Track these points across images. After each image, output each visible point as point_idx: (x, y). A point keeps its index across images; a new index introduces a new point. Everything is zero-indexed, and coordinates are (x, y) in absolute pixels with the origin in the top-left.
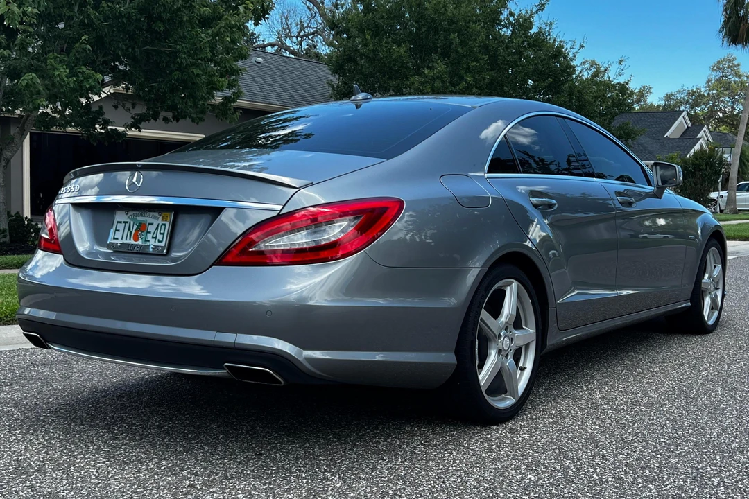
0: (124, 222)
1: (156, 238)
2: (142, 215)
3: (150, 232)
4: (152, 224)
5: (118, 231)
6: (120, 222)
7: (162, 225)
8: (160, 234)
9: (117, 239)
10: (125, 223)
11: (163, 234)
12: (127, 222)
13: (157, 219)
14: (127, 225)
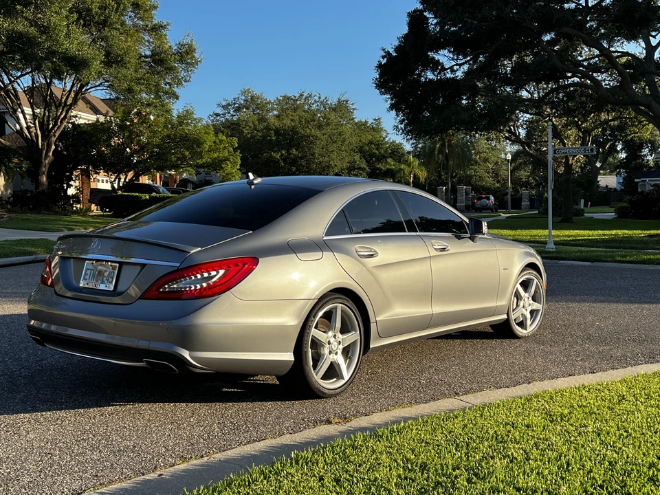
6: (89, 269)
11: (113, 278)
13: (109, 268)
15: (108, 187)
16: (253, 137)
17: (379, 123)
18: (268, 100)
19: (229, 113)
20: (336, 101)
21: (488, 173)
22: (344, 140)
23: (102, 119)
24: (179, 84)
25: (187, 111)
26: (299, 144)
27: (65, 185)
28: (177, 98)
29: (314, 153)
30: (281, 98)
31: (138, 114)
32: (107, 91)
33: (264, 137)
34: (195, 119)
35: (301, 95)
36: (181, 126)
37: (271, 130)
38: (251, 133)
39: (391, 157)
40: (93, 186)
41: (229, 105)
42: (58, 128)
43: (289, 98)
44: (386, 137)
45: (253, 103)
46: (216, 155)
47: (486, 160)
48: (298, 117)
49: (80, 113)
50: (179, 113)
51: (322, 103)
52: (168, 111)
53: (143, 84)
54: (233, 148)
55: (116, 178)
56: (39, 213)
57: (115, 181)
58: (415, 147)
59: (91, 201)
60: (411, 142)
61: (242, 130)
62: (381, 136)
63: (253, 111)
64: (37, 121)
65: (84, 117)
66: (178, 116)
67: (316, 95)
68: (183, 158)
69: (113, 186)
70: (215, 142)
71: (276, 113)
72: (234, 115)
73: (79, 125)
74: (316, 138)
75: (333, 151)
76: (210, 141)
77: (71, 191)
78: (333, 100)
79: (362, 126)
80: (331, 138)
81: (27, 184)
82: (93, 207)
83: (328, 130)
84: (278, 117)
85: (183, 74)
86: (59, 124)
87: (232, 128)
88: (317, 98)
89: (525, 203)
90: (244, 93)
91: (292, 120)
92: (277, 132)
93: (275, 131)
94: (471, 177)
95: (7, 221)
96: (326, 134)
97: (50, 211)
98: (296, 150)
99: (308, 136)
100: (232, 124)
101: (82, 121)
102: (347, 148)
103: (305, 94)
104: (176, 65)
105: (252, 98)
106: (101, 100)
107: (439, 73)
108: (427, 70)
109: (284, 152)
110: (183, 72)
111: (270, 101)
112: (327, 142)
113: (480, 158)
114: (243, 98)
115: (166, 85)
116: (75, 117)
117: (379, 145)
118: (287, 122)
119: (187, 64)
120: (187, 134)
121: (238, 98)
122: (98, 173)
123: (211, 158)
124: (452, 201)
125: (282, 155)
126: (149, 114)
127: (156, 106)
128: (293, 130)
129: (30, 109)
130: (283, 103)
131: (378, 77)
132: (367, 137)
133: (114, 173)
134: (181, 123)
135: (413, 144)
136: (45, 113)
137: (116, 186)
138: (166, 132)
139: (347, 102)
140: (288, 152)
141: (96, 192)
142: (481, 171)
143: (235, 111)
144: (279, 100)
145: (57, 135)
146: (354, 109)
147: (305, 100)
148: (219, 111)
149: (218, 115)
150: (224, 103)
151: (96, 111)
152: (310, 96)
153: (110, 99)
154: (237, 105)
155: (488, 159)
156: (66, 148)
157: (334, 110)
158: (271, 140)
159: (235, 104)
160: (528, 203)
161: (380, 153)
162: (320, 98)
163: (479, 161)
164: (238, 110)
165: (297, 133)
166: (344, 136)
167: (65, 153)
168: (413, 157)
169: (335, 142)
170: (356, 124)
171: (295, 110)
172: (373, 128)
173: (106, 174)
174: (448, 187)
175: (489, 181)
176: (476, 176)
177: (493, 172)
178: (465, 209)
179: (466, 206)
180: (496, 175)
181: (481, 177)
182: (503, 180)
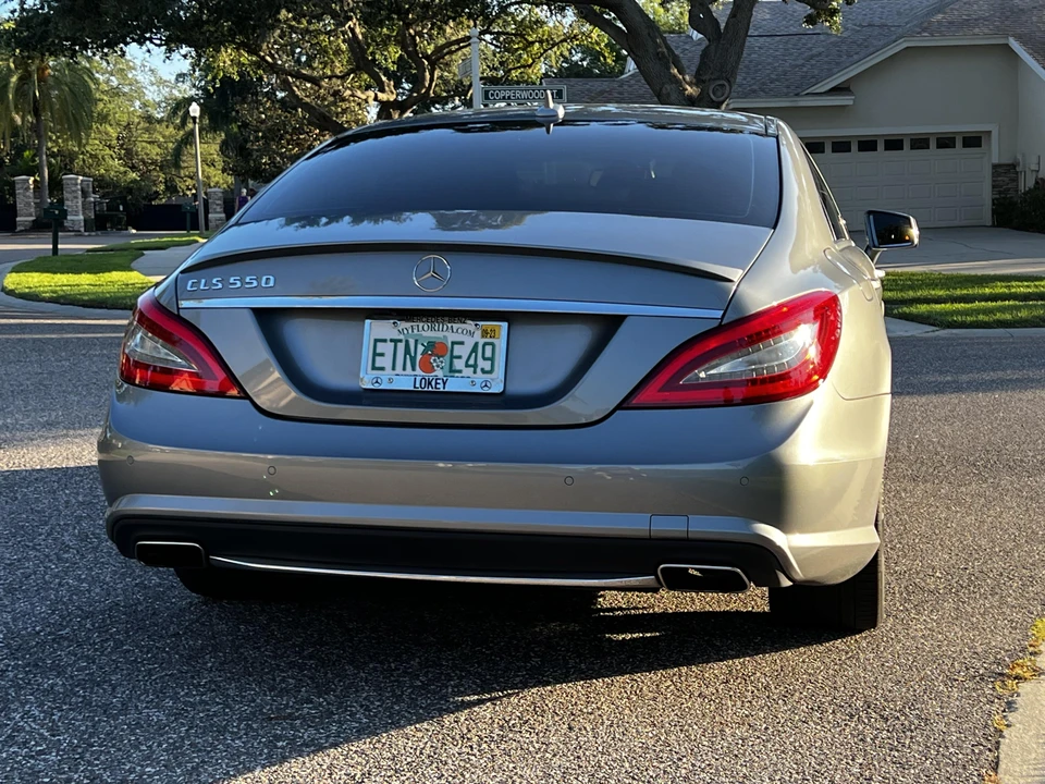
0: (391, 340)
1: (475, 366)
2: (433, 329)
3: (459, 357)
4: (462, 343)
5: (382, 355)
6: (385, 341)
7: (485, 344)
8: (484, 359)
9: (382, 369)
10: (395, 341)
11: (492, 359)
12: (400, 341)
13: (472, 334)
14: (401, 346)
21: (110, 147)
155: (108, 115)
174: (42, 176)
175: (114, 166)
176: (83, 153)
177: (122, 146)
178: (82, 229)
179: (85, 221)
180: (128, 156)
181: (96, 156)
182: (144, 163)
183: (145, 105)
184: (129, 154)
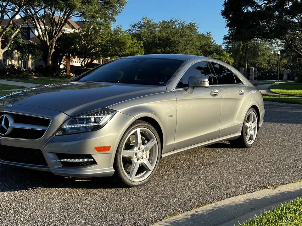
15: (79, 65)
16: (148, 41)
17: (210, 35)
18: (155, 23)
19: (135, 29)
20: (189, 23)
21: (265, 61)
22: (193, 43)
23: (77, 31)
24: (116, 13)
25: (119, 28)
26: (170, 45)
27: (59, 63)
28: (115, 21)
29: (178, 49)
30: (162, 22)
31: (94, 29)
32: (80, 17)
33: (153, 41)
34: (123, 32)
35: (171, 20)
36: (115, 35)
37: (156, 38)
38: (147, 39)
39: (215, 52)
40: (71, 64)
41: (135, 25)
42: (57, 35)
43: (166, 22)
44: (213, 42)
45: (148, 24)
46: (132, 50)
47: (264, 55)
48: (169, 31)
49: (66, 28)
50: (115, 29)
51: (182, 24)
52: (109, 27)
53: (99, 13)
54: (141, 47)
55: (83, 60)
56: (47, 76)
57: (83, 62)
58: (227, 47)
59: (70, 72)
60: (225, 45)
61: (142, 38)
62: (211, 42)
63: (148, 28)
64: (47, 32)
65: (68, 30)
66: (114, 30)
67: (179, 21)
68: (116, 51)
69: (81, 65)
70: (132, 43)
71: (158, 29)
72: (138, 30)
73: (66, 34)
74: (180, 42)
75: (188, 49)
76: (130, 43)
77: (62, 67)
78: (187, 23)
79: (201, 37)
80: (186, 42)
81: (42, 63)
82: (72, 74)
83: (185, 38)
84: (160, 31)
85: (118, 9)
86: (58, 33)
87: (138, 37)
88: (180, 22)
89: (285, 77)
90: (144, 19)
91: (167, 33)
92: (160, 39)
93: (158, 39)
94: (256, 63)
95: (33, 80)
96: (184, 40)
97: (52, 76)
98: (169, 48)
99: (175, 41)
100: (137, 35)
101: (67, 32)
102: (194, 47)
103: (173, 20)
104: (115, 5)
105: (148, 22)
106: (75, 22)
107: (255, 8)
108: (249, 6)
109: (163, 49)
110: (118, 8)
111: (156, 23)
112: (184, 44)
113: (261, 54)
114: (143, 21)
115: (110, 14)
116: (64, 30)
117: (209, 45)
118: (164, 34)
119: (121, 4)
120: (118, 39)
121: (141, 21)
122: (74, 58)
123: (129, 51)
124: (247, 75)
125: (162, 51)
126: (100, 29)
127: (104, 25)
128: (168, 38)
129: (44, 27)
130: (162, 24)
131: (224, 9)
132: (203, 42)
133: (82, 58)
134: (115, 34)
135: (226, 46)
136: (51, 28)
137: (83, 64)
138: (109, 38)
139: (194, 24)
140: (164, 49)
141: (73, 67)
142: (261, 60)
143: (139, 28)
144: (161, 23)
145: (56, 39)
146: (198, 28)
147: (173, 23)
148: (131, 28)
149: (130, 30)
150: (133, 25)
151: (73, 28)
152: (176, 21)
153: (82, 22)
154: (139, 25)
155: (265, 54)
156: (59, 46)
157: (188, 28)
158: (156, 43)
159: (138, 25)
160: (287, 77)
161: (210, 50)
162: (181, 22)
163: (260, 55)
164: (140, 27)
165: (170, 39)
166: (193, 41)
167: (59, 48)
168: (227, 52)
169: (188, 44)
170: (199, 35)
171: (169, 28)
172: (206, 37)
173: (79, 58)
174: (246, 68)
175: (265, 65)
176: (258, 62)
177: (267, 61)
178: (253, 79)
179: (254, 78)
180: (269, 63)
181: (261, 63)
182: (273, 65)
183: (274, 51)
184: (269, 62)
